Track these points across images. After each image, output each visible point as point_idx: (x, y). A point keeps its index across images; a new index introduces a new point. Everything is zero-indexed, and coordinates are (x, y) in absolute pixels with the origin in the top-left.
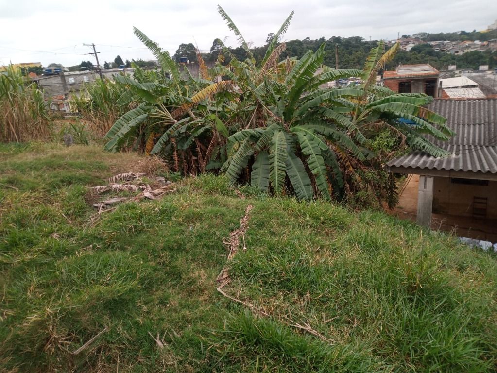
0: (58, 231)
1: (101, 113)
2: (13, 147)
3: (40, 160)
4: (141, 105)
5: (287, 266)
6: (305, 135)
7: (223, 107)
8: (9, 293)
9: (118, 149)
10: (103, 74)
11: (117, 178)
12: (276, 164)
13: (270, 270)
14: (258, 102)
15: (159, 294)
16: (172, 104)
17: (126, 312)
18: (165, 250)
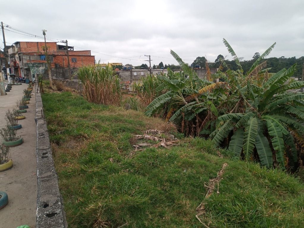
0: (113, 157)
1: (147, 94)
2: (101, 107)
3: (112, 116)
4: (168, 92)
5: (247, 213)
6: (272, 122)
7: (217, 97)
8: (83, 188)
9: (152, 115)
10: (151, 71)
11: (148, 132)
12: (248, 139)
13: (234, 212)
14: (241, 97)
15: (160, 209)
16: (186, 93)
17: (139, 216)
18: (168, 182)
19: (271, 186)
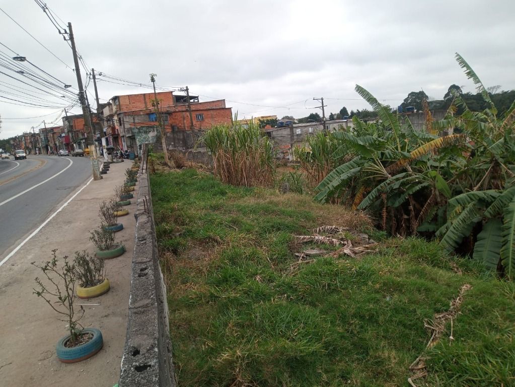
0: (261, 273)
1: (318, 164)
2: (241, 190)
3: (260, 204)
4: (355, 159)
7: (448, 163)
8: (213, 325)
9: (327, 201)
10: (326, 125)
11: (321, 229)
12: (512, 237)
14: (494, 159)
15: (342, 365)
16: (387, 158)
17: (306, 376)
18: (356, 318)
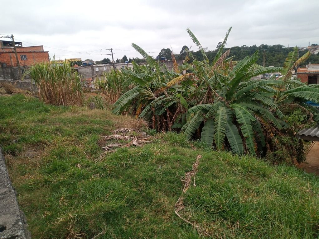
0: (80, 162)
1: (112, 91)
2: (61, 108)
3: (75, 117)
4: (137, 87)
5: (224, 202)
6: (240, 110)
7: (186, 89)
8: (49, 201)
9: (120, 113)
10: (115, 66)
11: (118, 131)
12: (219, 128)
13: (212, 203)
14: (209, 87)
15: (137, 211)
16: (154, 87)
17: (116, 221)
18: (143, 181)
19: (244, 173)
